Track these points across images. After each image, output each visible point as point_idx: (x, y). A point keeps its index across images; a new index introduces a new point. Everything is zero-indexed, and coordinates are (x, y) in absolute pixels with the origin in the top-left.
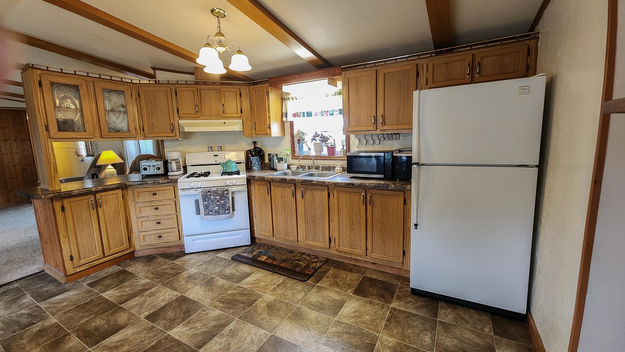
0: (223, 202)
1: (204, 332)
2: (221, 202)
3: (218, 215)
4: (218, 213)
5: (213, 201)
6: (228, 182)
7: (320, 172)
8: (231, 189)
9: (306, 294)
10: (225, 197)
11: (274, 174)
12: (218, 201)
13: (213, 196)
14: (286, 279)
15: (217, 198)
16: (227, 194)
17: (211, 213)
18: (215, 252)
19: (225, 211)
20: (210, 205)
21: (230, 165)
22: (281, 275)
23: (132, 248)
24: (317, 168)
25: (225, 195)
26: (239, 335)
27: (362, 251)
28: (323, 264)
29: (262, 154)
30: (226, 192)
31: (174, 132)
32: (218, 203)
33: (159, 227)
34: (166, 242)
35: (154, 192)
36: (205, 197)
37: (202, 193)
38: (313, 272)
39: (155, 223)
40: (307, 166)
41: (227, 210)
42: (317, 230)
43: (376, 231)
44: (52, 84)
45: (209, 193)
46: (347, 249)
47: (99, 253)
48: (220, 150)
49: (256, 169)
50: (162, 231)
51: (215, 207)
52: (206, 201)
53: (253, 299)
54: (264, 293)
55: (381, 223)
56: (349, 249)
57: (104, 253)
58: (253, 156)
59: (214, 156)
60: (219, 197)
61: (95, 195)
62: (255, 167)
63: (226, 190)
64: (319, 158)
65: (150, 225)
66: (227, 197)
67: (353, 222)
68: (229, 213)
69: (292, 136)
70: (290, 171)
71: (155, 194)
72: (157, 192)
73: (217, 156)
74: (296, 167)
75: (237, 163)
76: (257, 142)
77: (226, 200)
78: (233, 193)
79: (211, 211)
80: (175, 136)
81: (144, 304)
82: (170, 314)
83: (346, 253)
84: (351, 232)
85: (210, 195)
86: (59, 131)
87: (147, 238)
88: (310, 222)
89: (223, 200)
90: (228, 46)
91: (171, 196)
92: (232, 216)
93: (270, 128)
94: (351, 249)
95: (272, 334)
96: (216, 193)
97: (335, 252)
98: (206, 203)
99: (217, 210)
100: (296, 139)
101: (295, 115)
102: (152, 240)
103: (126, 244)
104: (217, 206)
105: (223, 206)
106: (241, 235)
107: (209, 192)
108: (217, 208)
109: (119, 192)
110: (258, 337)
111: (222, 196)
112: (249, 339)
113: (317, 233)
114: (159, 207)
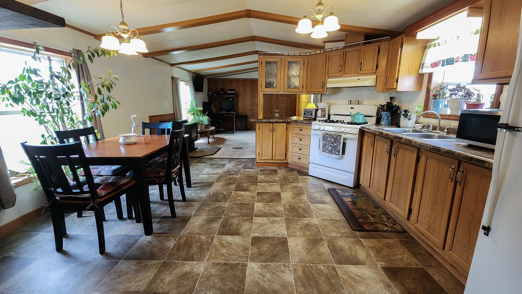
0: (336, 144)
1: (265, 212)
2: (335, 144)
3: (331, 153)
4: (331, 152)
5: (329, 142)
6: (343, 130)
7: (445, 134)
8: (343, 136)
9: (341, 237)
10: (338, 141)
11: (385, 129)
12: (332, 142)
13: (330, 138)
14: (342, 220)
15: (332, 140)
16: (340, 139)
17: (326, 151)
18: (325, 182)
19: (336, 152)
20: (327, 145)
21: (357, 116)
22: (344, 216)
23: (287, 161)
24: (442, 129)
25: (338, 140)
26: (274, 225)
27: (439, 241)
28: (392, 232)
29: (394, 109)
30: (339, 137)
31: (323, 88)
32: (332, 144)
33: (300, 152)
34: (303, 164)
35: (301, 129)
36: (324, 138)
37: (323, 134)
38: (371, 230)
39: (299, 148)
40: (431, 125)
41: (338, 152)
42: (400, 195)
43: (461, 223)
44: (266, 62)
45: (327, 136)
46: (423, 230)
47: (270, 157)
48: (357, 103)
49: (383, 124)
50: (301, 155)
51: (329, 147)
52: (324, 141)
53: (306, 215)
54: (316, 217)
55: (471, 215)
56: (425, 231)
57: (272, 158)
58: (384, 111)
59: (351, 108)
60: (334, 140)
61: (273, 124)
62: (382, 122)
63: (340, 135)
64: (452, 118)
65: (296, 149)
66: (339, 141)
67: (437, 200)
68: (338, 155)
69: (428, 91)
70: (411, 130)
71: (301, 130)
72: (302, 129)
73: (353, 108)
74: (422, 126)
75: (365, 116)
76: (395, 97)
77: (338, 144)
78: (344, 139)
79: (327, 149)
80: (323, 91)
81: (264, 187)
82: (266, 197)
83: (422, 234)
84: (432, 211)
85: (328, 137)
86: (265, 88)
87: (294, 157)
88: (397, 183)
89: (336, 143)
90: (324, 12)
91: (309, 134)
92: (341, 158)
93: (397, 82)
94: (427, 232)
95: (287, 237)
96: (332, 136)
97: (413, 228)
98: (324, 142)
99: (330, 150)
100: (432, 94)
101: (434, 65)
102: (295, 159)
103: (283, 157)
104: (331, 146)
105: (335, 148)
106: (346, 177)
107: (327, 134)
108: (330, 148)
109: (285, 124)
110: (279, 232)
111: (336, 139)
112: (275, 230)
113: (400, 198)
114: (302, 139)
